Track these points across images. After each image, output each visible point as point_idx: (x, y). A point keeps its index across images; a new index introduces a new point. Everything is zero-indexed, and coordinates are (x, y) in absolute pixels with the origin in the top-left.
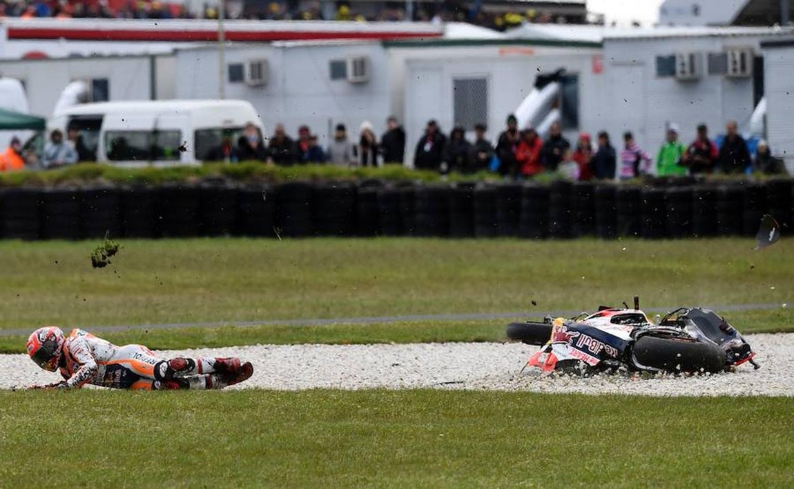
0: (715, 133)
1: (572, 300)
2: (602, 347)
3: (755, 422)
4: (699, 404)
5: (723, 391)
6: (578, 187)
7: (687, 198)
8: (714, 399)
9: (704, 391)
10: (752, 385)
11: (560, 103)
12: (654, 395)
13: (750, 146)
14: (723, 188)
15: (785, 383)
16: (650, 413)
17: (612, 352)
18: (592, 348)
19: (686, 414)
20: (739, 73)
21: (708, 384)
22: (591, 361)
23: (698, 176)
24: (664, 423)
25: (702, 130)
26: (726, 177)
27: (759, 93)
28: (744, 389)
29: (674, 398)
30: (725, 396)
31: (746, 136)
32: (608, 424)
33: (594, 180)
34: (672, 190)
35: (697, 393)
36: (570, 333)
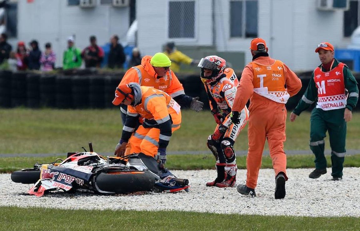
0: (103, 42)
1: (12, 148)
2: (73, 180)
3: (128, 227)
4: (92, 215)
5: (107, 207)
6: (17, 75)
7: (85, 83)
8: (102, 211)
9: (96, 206)
10: (126, 203)
11: (5, 21)
12: (63, 208)
13: (126, 51)
14: (108, 78)
15: (147, 202)
16: (61, 220)
17: (80, 182)
18: (67, 180)
19: (83, 221)
20: (120, 4)
21: (97, 202)
22: (67, 188)
23: (93, 69)
24: (69, 226)
25: (93, 39)
26: (110, 71)
27: (133, 17)
28: (121, 206)
29: (76, 211)
30: (108, 210)
31: (124, 44)
32: (34, 226)
33: (28, 71)
34: (76, 77)
35: (90, 208)
36: (52, 173)
